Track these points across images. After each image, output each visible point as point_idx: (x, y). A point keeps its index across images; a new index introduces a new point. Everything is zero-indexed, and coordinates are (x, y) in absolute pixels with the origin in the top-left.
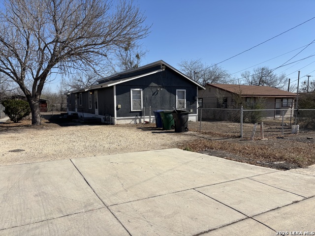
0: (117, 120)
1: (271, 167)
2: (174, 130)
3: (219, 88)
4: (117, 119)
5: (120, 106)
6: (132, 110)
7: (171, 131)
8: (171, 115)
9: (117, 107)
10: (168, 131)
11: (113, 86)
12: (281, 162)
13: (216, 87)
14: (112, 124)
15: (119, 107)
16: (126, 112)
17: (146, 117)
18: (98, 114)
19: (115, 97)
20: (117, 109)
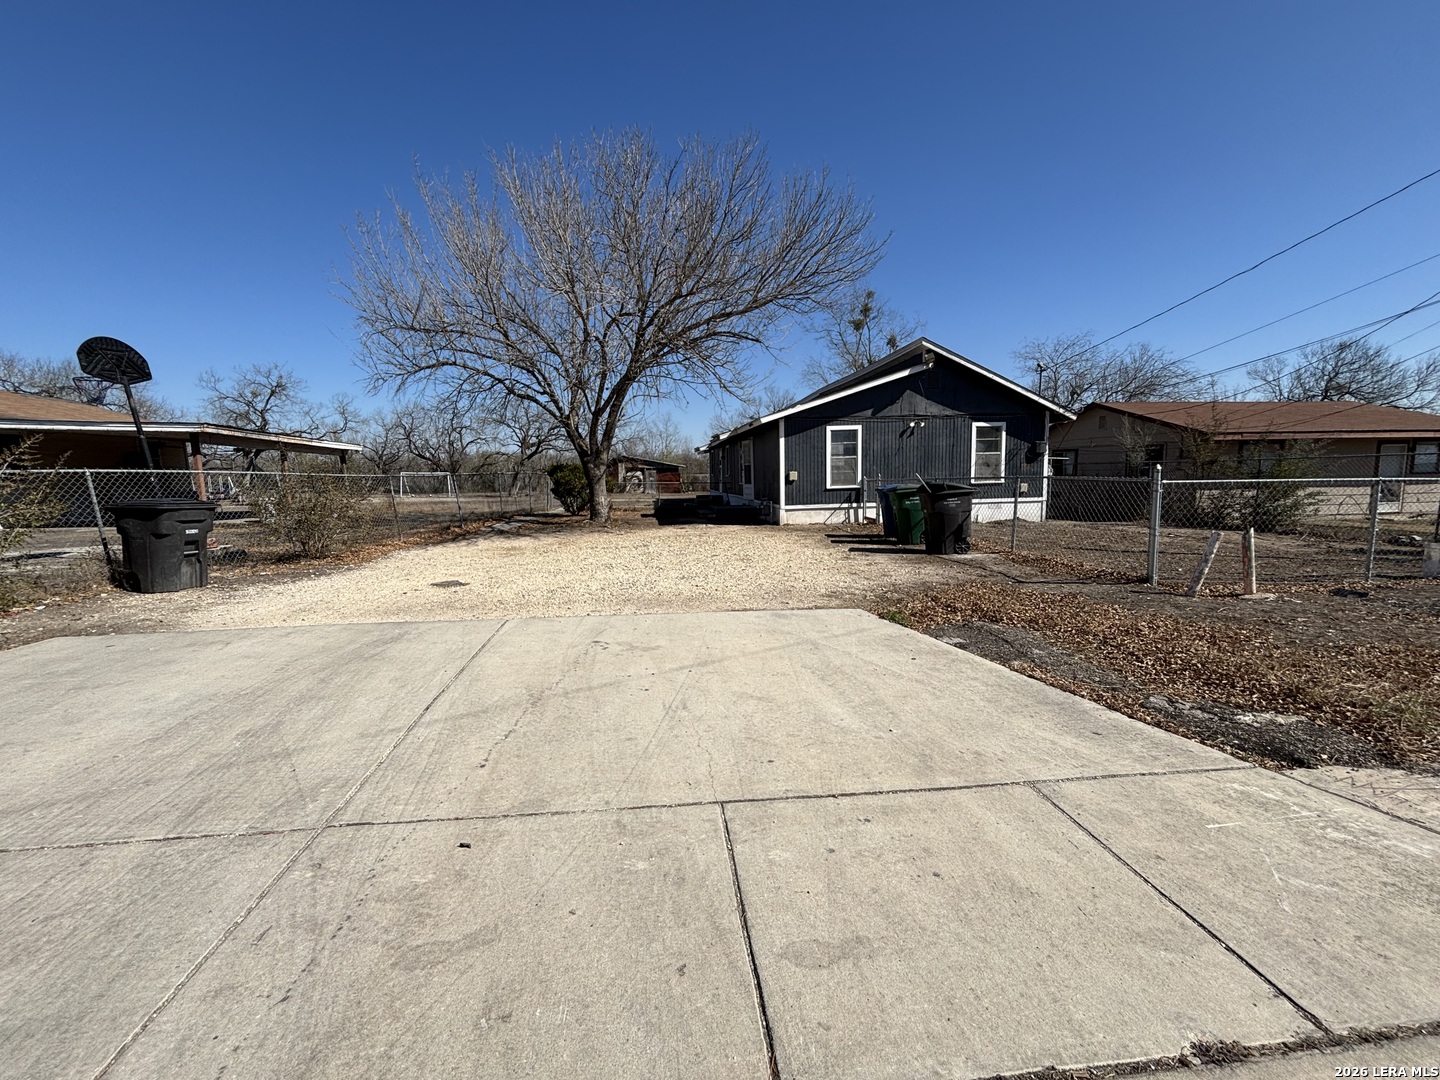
0: (788, 514)
1: (1207, 736)
2: (923, 547)
3: (1131, 415)
4: (787, 511)
5: (794, 476)
6: (829, 486)
7: (917, 547)
8: (917, 499)
9: (787, 477)
10: (907, 547)
11: (776, 422)
12: (1280, 719)
13: (1123, 413)
14: (776, 522)
15: (791, 479)
16: (810, 492)
17: (868, 505)
18: (752, 497)
19: (782, 441)
20: (788, 482)
